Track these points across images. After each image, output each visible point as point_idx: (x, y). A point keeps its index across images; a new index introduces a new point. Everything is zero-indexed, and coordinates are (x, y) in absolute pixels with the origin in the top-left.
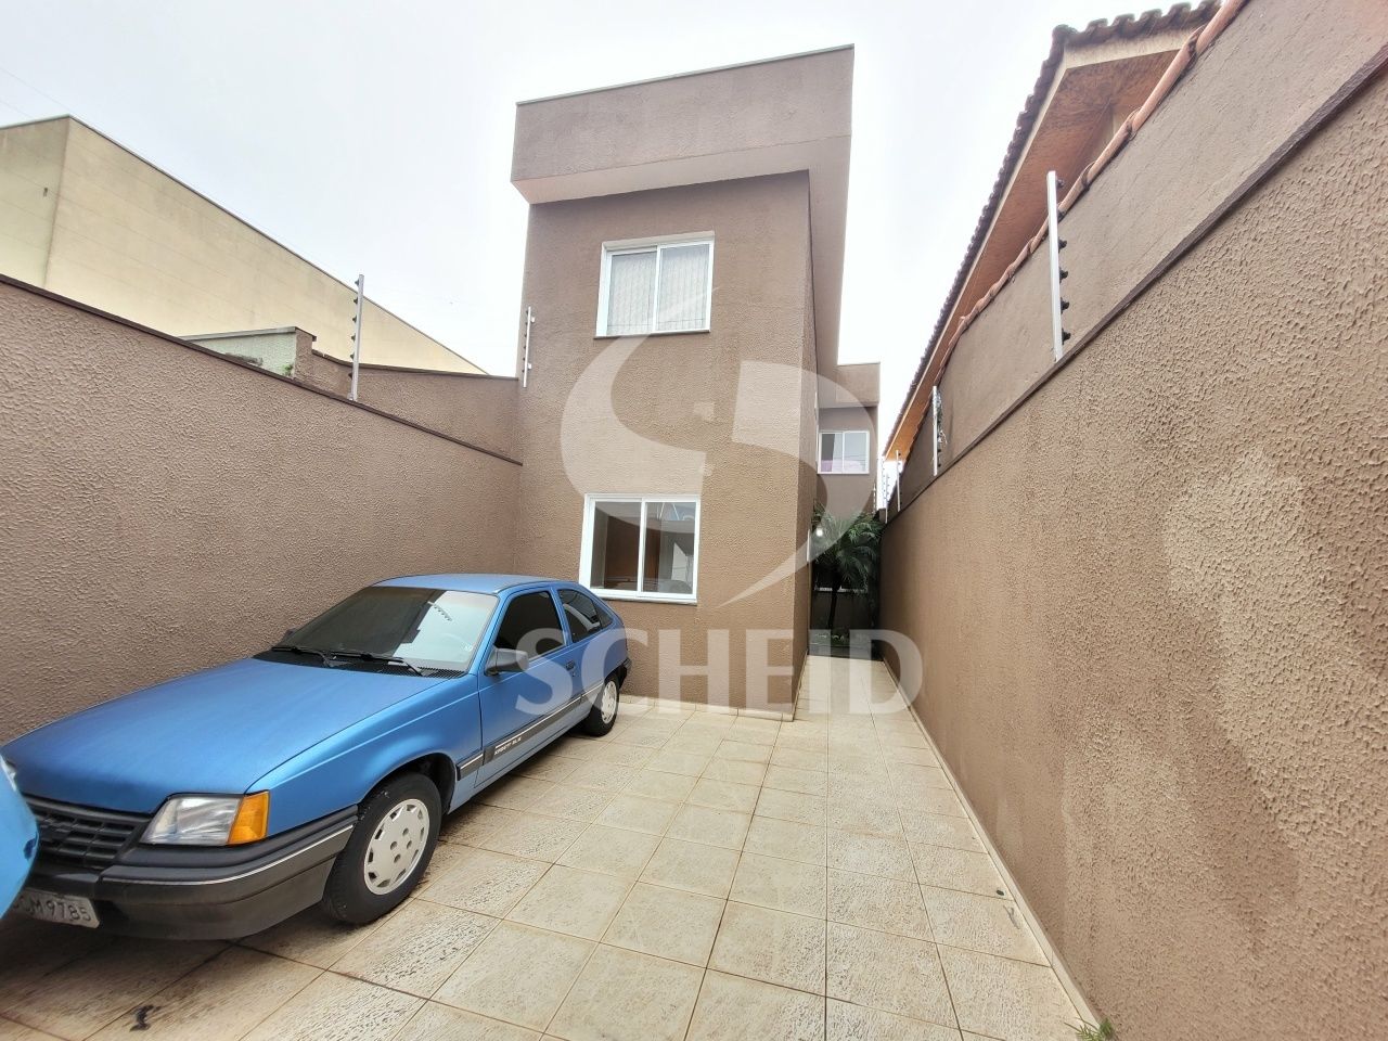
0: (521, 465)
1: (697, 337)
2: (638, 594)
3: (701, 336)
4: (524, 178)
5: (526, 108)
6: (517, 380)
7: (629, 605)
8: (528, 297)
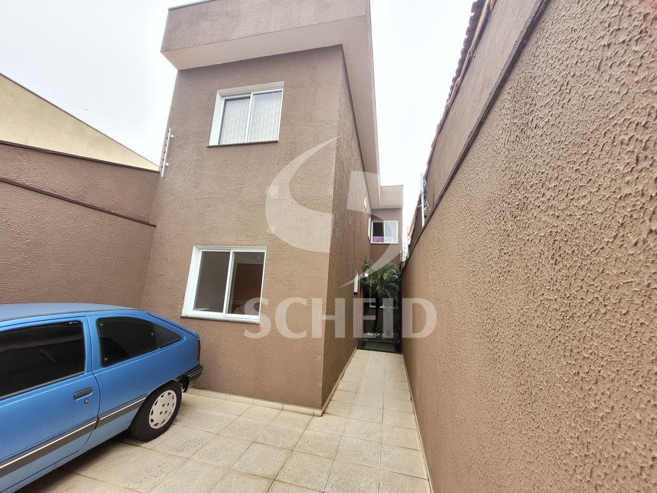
0: (155, 226)
1: (270, 145)
2: (224, 315)
3: (273, 144)
4: (169, 50)
5: (174, 11)
6: (158, 173)
7: (214, 323)
8: (171, 122)
